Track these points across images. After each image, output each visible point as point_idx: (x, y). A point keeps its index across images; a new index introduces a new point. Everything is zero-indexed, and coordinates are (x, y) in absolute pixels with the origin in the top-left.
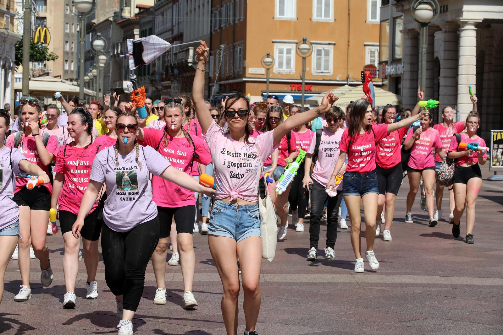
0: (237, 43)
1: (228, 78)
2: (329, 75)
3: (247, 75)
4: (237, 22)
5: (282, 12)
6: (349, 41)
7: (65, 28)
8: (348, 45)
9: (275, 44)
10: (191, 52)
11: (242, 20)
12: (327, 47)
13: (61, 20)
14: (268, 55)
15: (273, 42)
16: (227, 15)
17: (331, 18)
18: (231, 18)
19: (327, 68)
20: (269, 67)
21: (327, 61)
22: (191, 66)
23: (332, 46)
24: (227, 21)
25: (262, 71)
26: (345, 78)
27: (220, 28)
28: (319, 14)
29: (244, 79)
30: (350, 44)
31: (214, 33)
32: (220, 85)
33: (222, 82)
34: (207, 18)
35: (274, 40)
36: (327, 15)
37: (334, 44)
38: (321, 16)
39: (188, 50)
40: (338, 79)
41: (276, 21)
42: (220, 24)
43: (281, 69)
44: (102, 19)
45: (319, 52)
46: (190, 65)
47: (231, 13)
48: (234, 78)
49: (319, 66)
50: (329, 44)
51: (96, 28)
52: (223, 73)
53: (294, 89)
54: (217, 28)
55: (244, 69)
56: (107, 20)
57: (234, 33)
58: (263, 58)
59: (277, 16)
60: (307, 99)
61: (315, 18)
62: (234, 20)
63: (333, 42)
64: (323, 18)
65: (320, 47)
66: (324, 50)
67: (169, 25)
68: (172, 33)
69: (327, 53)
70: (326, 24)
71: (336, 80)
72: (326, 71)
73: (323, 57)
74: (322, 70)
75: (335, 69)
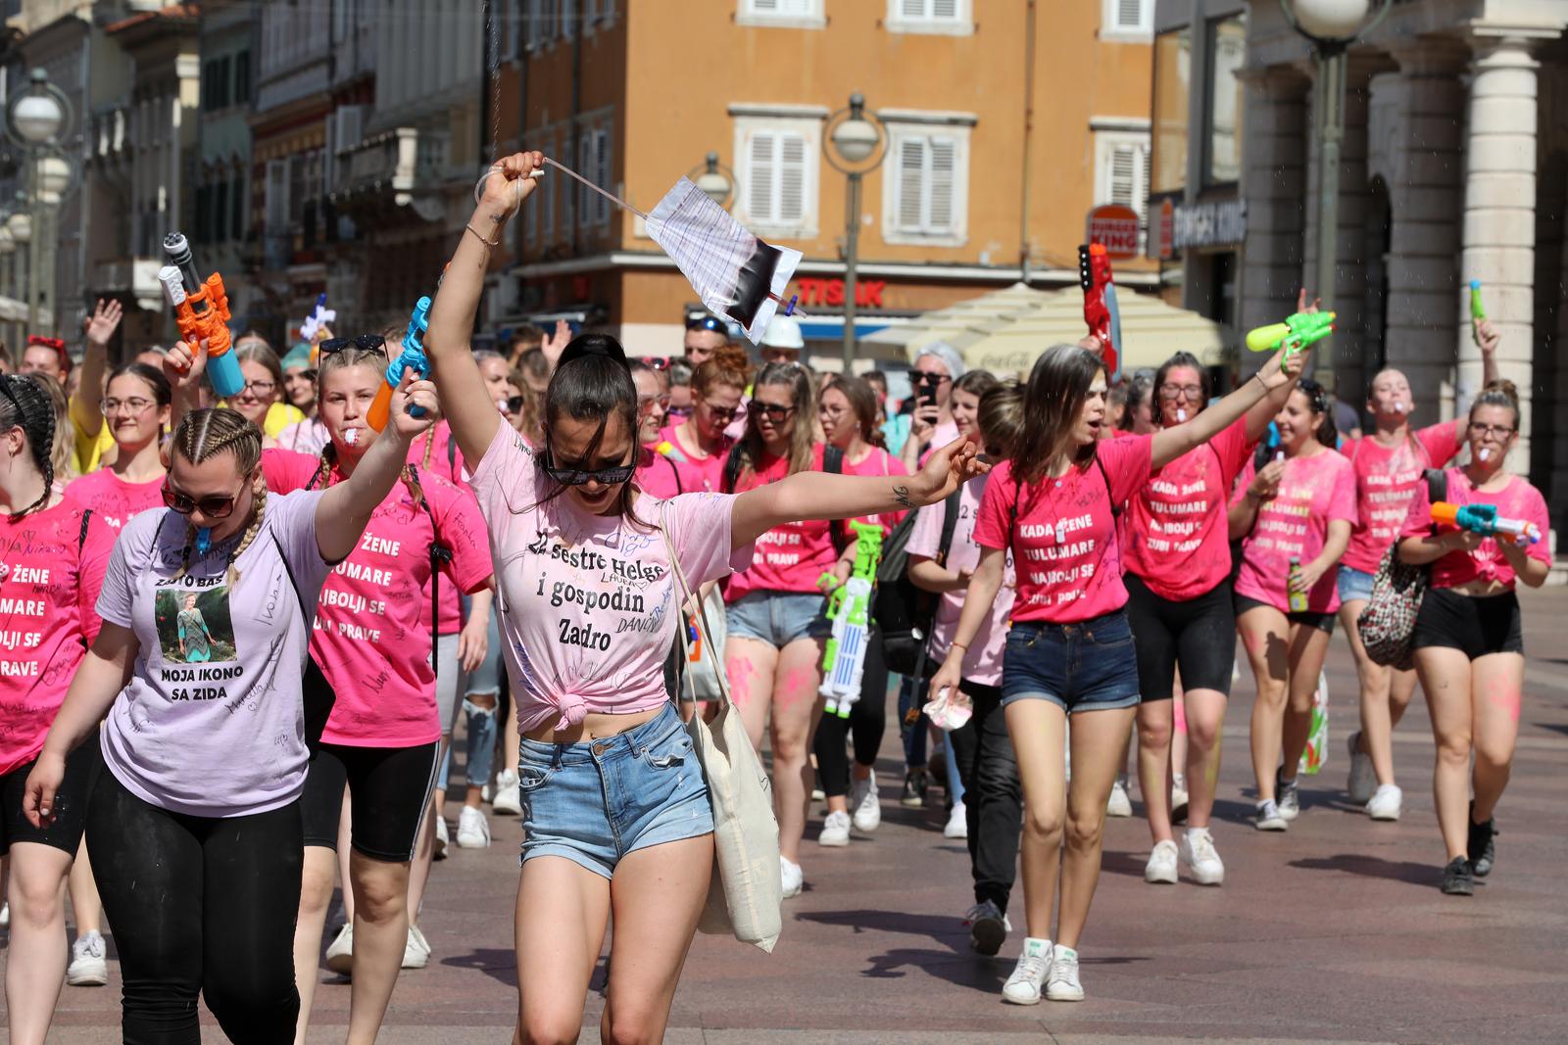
0: (586, 117)
1: (553, 255)
2: (949, 243)
3: (627, 243)
4: (588, 31)
6: (1029, 113)
8: (1028, 128)
9: (741, 121)
10: (407, 149)
11: (608, 24)
12: (943, 135)
14: (712, 166)
15: (732, 114)
17: (961, 19)
18: (567, 16)
19: (942, 216)
21: (943, 190)
22: (408, 207)
23: (963, 132)
24: (549, 29)
26: (1015, 258)
27: (523, 55)
28: (914, 4)
29: (618, 259)
30: (1036, 121)
31: (496, 75)
32: (523, 283)
33: (530, 271)
34: (470, 17)
35: (735, 106)
36: (944, 5)
37: (973, 124)
38: (920, 11)
39: (393, 144)
40: (985, 259)
41: (744, 29)
42: (522, 40)
43: (761, 221)
44: (47, 15)
45: (912, 155)
46: (402, 199)
48: (577, 253)
49: (910, 209)
50: (954, 122)
51: (26, 51)
52: (532, 234)
53: (812, 297)
54: (511, 54)
55: (618, 216)
56: (69, 19)
57: (577, 74)
58: (693, 174)
59: (749, 8)
60: (865, 339)
61: (897, 16)
62: (578, 26)
63: (969, 115)
64: (928, 20)
65: (916, 134)
66: (933, 145)
67: (317, 42)
68: (332, 73)
69: (944, 159)
70: (937, 44)
71: (978, 266)
72: (940, 229)
73: (927, 174)
74: (925, 223)
75: (975, 219)
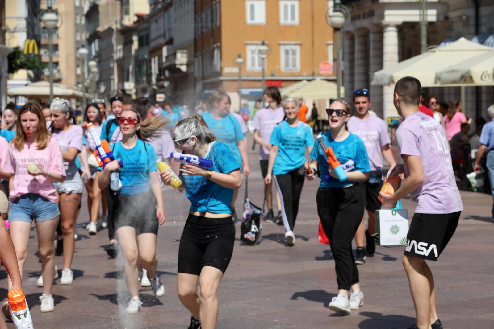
0: (215, 46)
1: (209, 78)
2: (296, 71)
3: (223, 74)
4: (214, 27)
5: (253, 18)
6: (313, 42)
7: (76, 36)
8: (313, 45)
9: (248, 46)
11: (218, 25)
12: (294, 47)
13: (72, 29)
14: (239, 56)
15: (246, 44)
16: (207, 22)
17: (297, 21)
18: (210, 24)
19: (294, 65)
20: (241, 66)
21: (294, 60)
23: (298, 47)
24: (207, 27)
25: (235, 70)
26: (311, 73)
27: (202, 33)
28: (286, 18)
29: (222, 78)
30: (315, 44)
31: (197, 37)
32: (203, 84)
33: (204, 81)
34: (191, 25)
36: (293, 18)
37: (300, 45)
38: (287, 20)
40: (304, 75)
41: (248, 26)
42: (202, 30)
43: (253, 68)
44: (105, 28)
45: (287, 52)
46: (178, 66)
47: (209, 19)
48: (214, 77)
49: (287, 64)
50: (296, 44)
51: (102, 35)
52: (205, 73)
54: (199, 33)
55: (221, 68)
56: (110, 28)
57: (212, 35)
58: (235, 59)
59: (249, 21)
61: (282, 21)
62: (212, 26)
63: (299, 42)
64: (289, 22)
65: (288, 47)
66: (292, 50)
67: (161, 31)
68: (165, 38)
69: (294, 53)
70: (292, 27)
71: (302, 76)
72: (294, 68)
73: (291, 56)
74: (291, 67)
75: (302, 65)
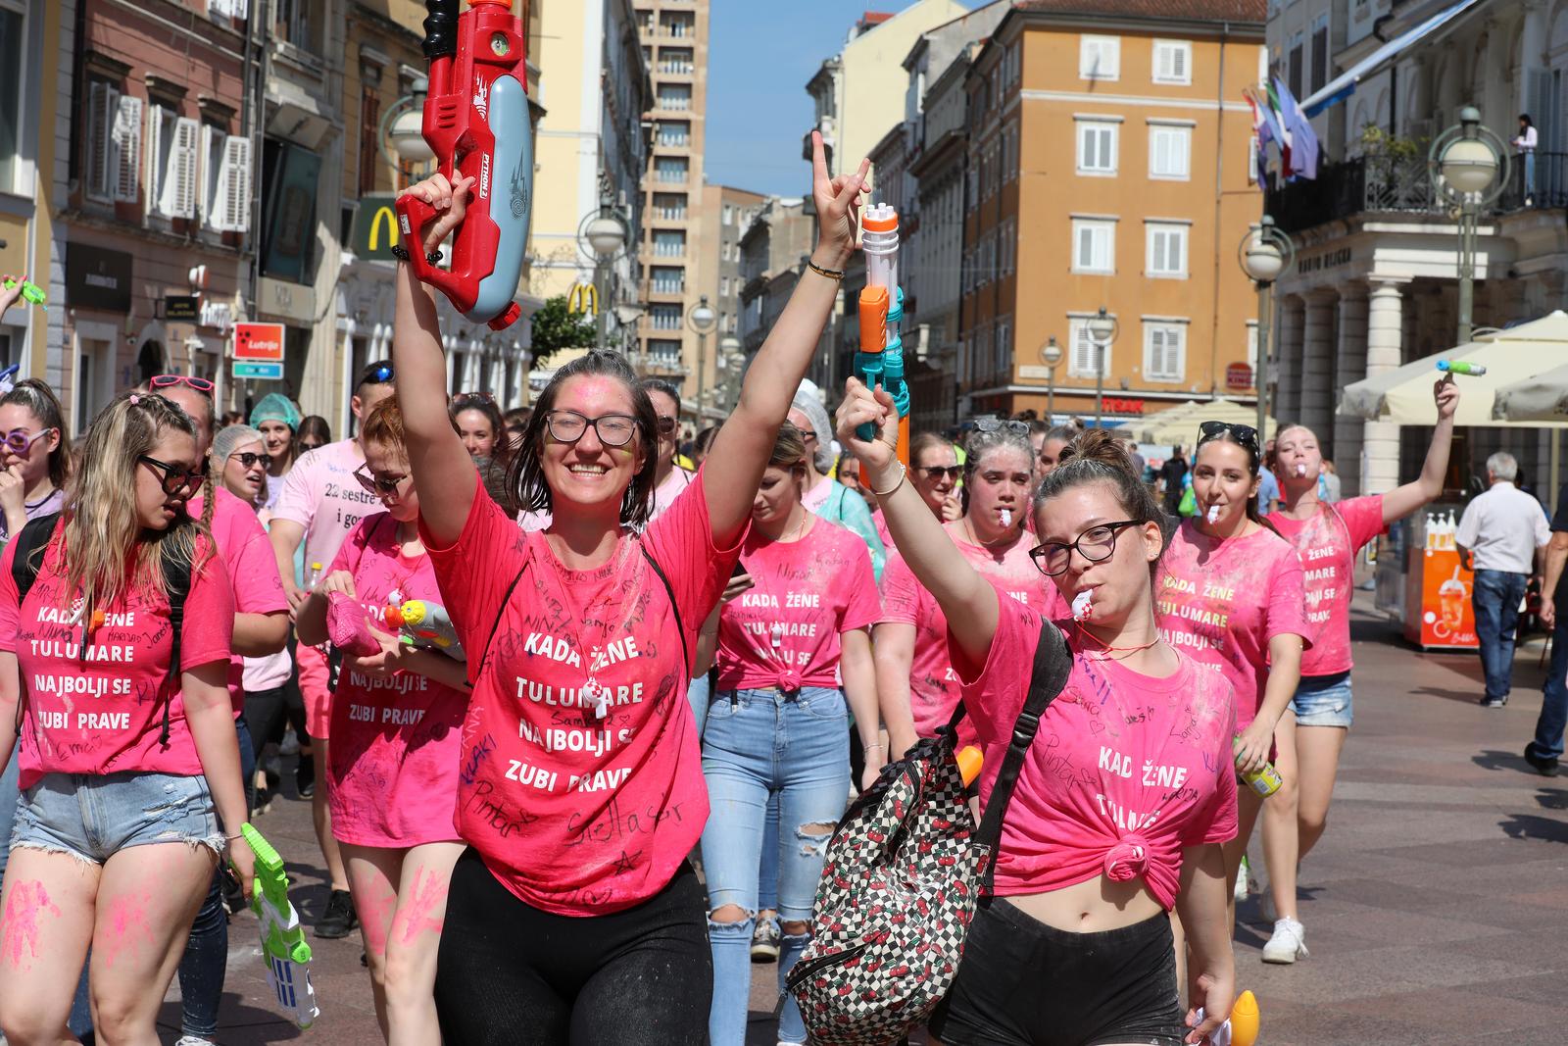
0: (1001, 318)
1: (985, 386)
2: (1176, 381)
3: (1016, 381)
4: (1002, 276)
5: (1086, 259)
6: (1216, 317)
7: (720, 288)
8: (1216, 325)
9: (1073, 321)
10: (924, 334)
11: (1010, 273)
12: (1173, 328)
13: (714, 271)
14: (1052, 342)
15: (1069, 317)
16: (987, 264)
17: (1182, 271)
18: (993, 269)
19: (1172, 368)
20: (1055, 364)
21: (1173, 355)
22: (924, 363)
23: (1183, 327)
24: (986, 275)
25: (1043, 372)
26: (1209, 389)
27: (976, 288)
28: (1159, 264)
29: (1011, 388)
30: (1220, 322)
31: (966, 297)
32: (974, 400)
33: (976, 394)
34: (955, 269)
35: (1070, 313)
36: (1174, 265)
37: (1188, 323)
38: (1162, 267)
39: (918, 331)
40: (1194, 389)
41: (1075, 276)
42: (975, 282)
43: (1082, 370)
44: (781, 270)
45: (1158, 338)
46: (921, 359)
47: (993, 259)
48: (995, 385)
49: (1157, 364)
50: (1179, 322)
51: (771, 288)
52: (978, 376)
53: (1107, 408)
54: (971, 289)
55: (1012, 367)
56: (788, 273)
57: (997, 297)
58: (1042, 347)
59: (1077, 265)
60: (1118, 428)
61: (1151, 270)
62: (997, 273)
63: (1186, 318)
64: (1166, 272)
65: (1159, 328)
66: (1169, 334)
69: (1173, 339)
70: (1172, 283)
71: (1190, 393)
72: (1171, 375)
73: (1165, 348)
74: (1164, 371)
75: (1189, 370)
